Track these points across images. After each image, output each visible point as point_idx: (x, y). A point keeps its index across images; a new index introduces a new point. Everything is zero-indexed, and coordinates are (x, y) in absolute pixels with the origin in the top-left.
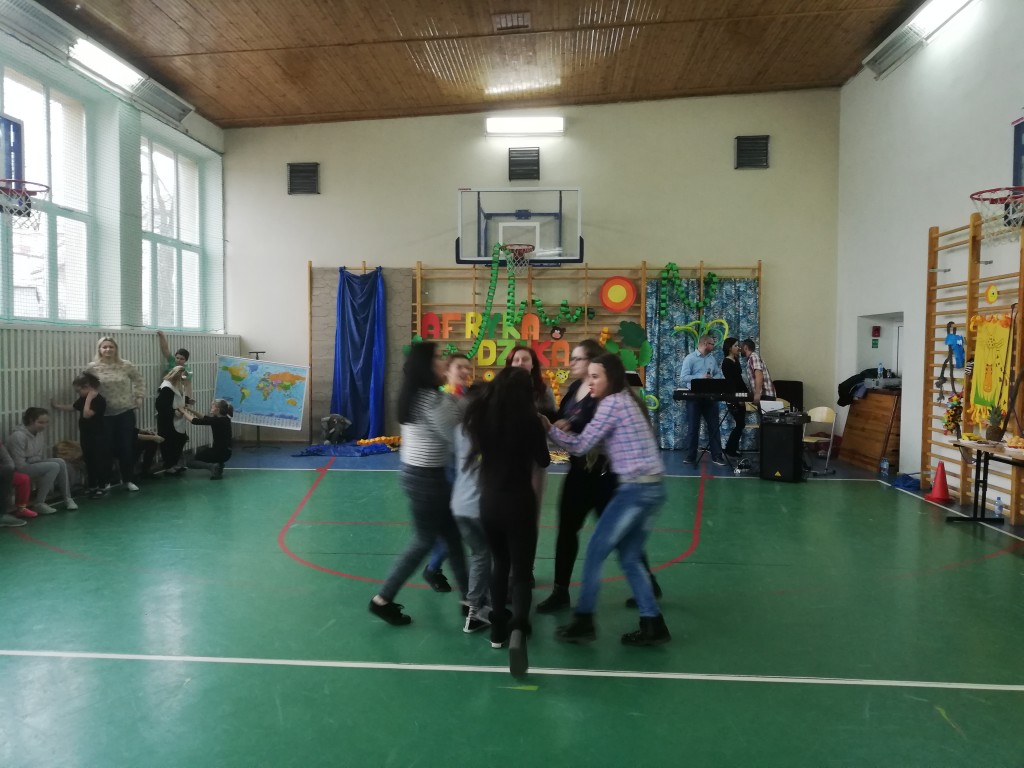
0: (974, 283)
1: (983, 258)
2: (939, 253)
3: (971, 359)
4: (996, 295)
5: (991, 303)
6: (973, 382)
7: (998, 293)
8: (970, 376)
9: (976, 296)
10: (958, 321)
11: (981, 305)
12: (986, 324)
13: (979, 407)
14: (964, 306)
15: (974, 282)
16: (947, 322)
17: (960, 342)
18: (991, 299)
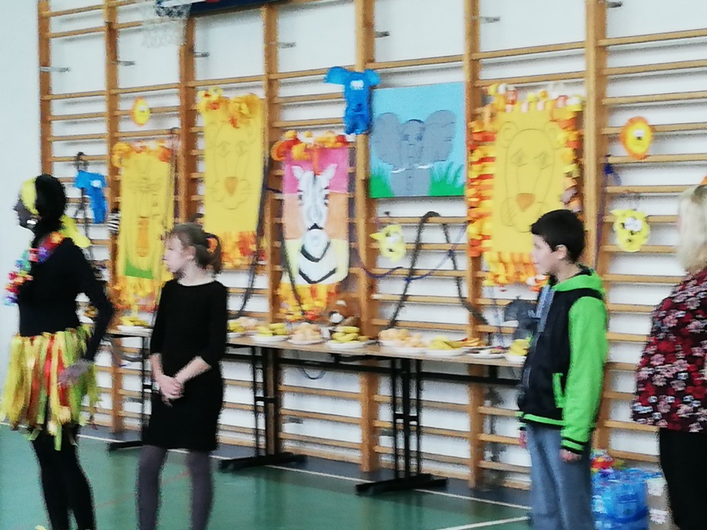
0: (113, 94)
1: (122, 56)
2: (54, 42)
3: (116, 210)
4: (147, 114)
5: (142, 125)
6: (121, 242)
7: (151, 110)
8: (115, 235)
9: (117, 113)
10: (90, 150)
11: (125, 127)
12: (134, 156)
13: (132, 280)
14: (102, 128)
15: (114, 92)
16: (73, 152)
17: (96, 184)
18: (138, 118)
